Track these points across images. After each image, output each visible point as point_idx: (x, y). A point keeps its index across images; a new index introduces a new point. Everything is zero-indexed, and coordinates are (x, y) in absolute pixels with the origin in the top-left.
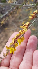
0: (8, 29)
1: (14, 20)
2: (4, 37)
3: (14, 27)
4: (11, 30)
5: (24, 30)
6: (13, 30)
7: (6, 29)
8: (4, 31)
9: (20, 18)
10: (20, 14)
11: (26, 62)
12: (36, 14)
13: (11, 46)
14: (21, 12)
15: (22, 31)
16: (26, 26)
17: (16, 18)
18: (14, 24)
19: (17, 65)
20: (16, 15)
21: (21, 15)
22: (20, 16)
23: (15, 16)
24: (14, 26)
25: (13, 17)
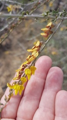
0: (10, 54)
1: (21, 38)
2: (3, 67)
3: (20, 50)
4: (15, 56)
5: (33, 54)
6: (19, 54)
7: (7, 52)
8: (4, 58)
9: (31, 35)
10: (30, 27)
11: (44, 111)
12: (50, 28)
13: (16, 82)
14: (33, 23)
15: (30, 57)
16: (36, 49)
17: (24, 34)
18: (21, 45)
19: (29, 116)
20: (24, 29)
21: (32, 29)
22: (31, 31)
23: (22, 31)
24: (21, 48)
25: (19, 33)
